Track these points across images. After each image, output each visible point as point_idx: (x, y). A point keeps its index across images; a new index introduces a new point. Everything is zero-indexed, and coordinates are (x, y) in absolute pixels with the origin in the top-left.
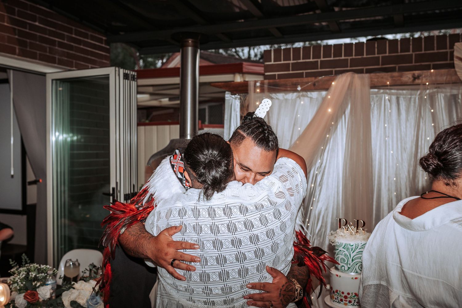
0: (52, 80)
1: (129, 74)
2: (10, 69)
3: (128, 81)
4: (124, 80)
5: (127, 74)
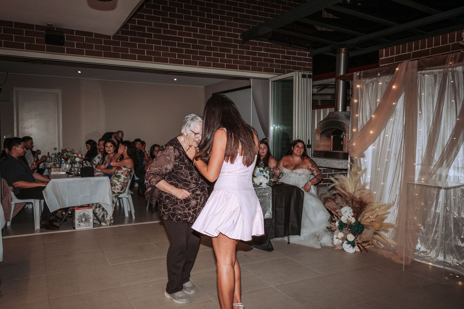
0: (272, 82)
1: (306, 75)
2: (251, 78)
3: (306, 79)
4: (303, 78)
5: (305, 74)
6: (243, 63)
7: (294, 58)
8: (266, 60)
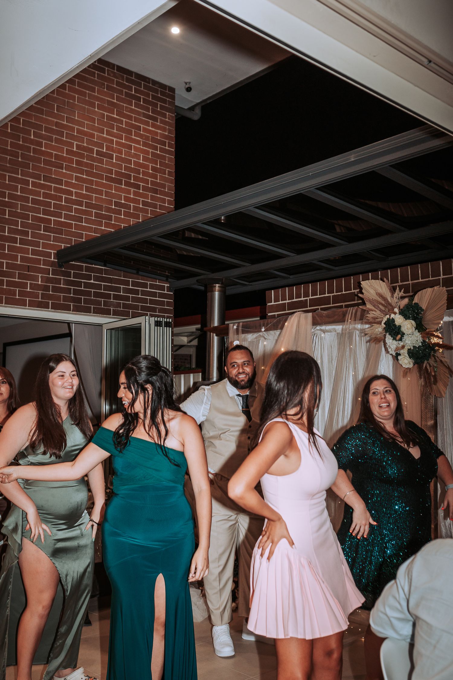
0: (107, 330)
1: (162, 321)
2: (73, 323)
3: (161, 328)
4: (156, 327)
5: (160, 321)
6: (59, 298)
7: (144, 293)
8: (96, 295)
